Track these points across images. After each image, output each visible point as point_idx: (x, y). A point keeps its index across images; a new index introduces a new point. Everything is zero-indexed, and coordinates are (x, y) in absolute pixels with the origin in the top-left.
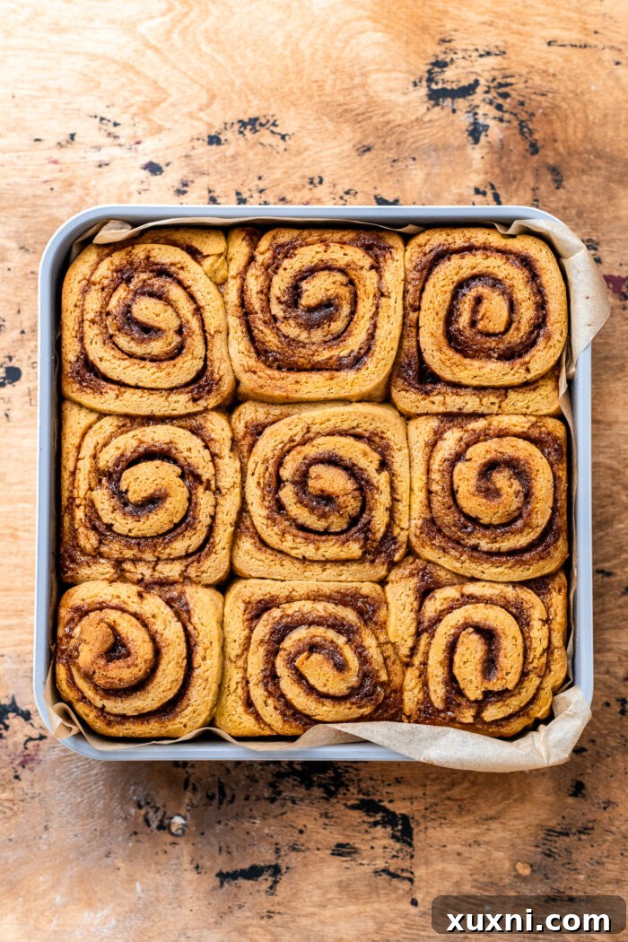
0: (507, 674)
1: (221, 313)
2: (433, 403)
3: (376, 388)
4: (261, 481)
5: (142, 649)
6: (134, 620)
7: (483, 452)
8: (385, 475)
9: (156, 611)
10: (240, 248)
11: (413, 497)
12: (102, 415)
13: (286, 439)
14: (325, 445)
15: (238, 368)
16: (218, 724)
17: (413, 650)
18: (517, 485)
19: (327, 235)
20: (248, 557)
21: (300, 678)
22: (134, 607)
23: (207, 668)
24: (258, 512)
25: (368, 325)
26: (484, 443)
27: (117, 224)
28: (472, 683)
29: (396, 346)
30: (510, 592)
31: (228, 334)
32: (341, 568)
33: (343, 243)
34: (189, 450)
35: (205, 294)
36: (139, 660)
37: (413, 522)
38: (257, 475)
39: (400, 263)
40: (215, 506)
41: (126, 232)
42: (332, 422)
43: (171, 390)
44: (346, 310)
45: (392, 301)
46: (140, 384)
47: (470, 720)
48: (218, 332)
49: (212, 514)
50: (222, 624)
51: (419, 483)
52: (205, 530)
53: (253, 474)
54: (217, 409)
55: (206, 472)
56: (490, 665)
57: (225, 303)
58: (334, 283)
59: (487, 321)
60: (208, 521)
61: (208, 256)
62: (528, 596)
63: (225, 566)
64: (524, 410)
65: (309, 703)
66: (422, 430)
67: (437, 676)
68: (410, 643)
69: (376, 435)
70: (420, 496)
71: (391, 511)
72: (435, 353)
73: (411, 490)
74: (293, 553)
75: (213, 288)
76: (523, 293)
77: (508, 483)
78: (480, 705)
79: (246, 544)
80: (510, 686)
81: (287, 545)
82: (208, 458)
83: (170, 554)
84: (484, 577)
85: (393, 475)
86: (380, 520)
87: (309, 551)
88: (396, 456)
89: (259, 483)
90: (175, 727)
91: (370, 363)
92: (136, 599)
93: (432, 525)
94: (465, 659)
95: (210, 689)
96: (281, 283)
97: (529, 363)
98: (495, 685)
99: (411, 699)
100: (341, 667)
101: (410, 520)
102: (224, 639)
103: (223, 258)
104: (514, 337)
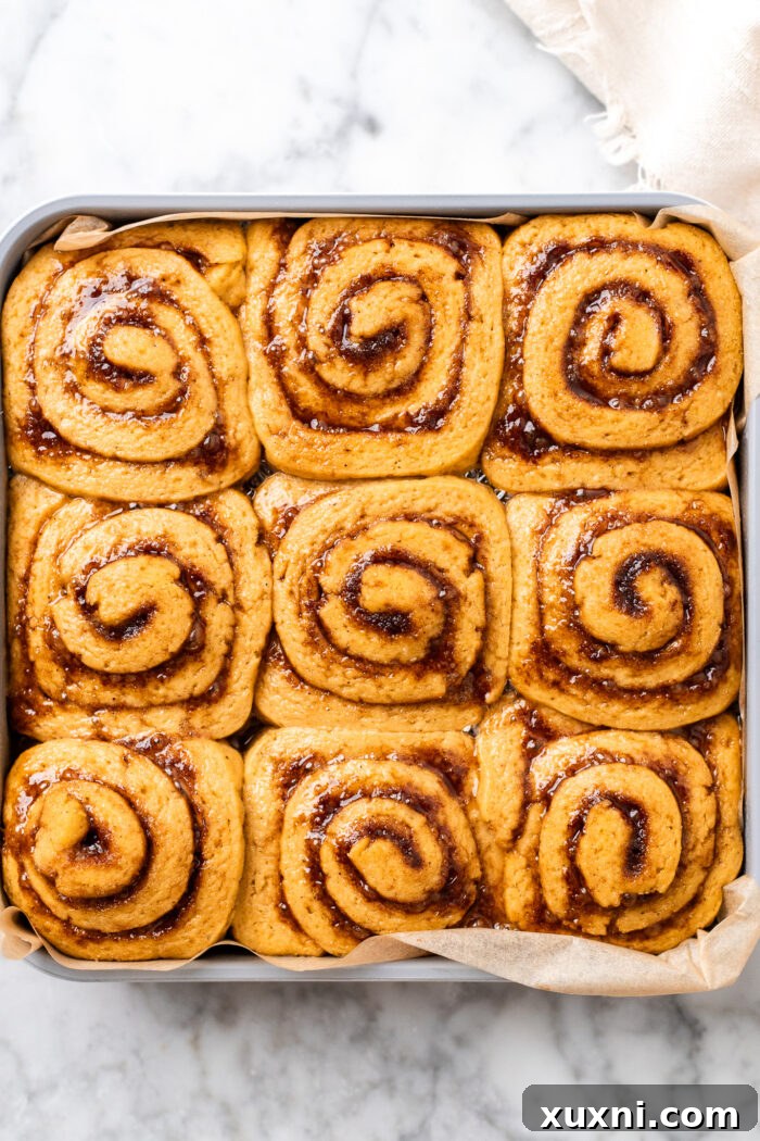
0: (659, 870)
1: (238, 348)
2: (543, 476)
3: (464, 458)
4: (295, 589)
5: (128, 842)
6: (116, 797)
7: (619, 545)
8: (476, 579)
9: (146, 782)
10: (264, 251)
11: (516, 611)
12: (70, 496)
13: (330, 525)
14: (386, 536)
15: (261, 430)
16: (238, 935)
17: (518, 833)
18: (673, 593)
19: (390, 228)
20: (279, 699)
21: (356, 877)
22: (115, 778)
23: (224, 858)
24: (293, 635)
25: (449, 362)
26: (618, 532)
27: (88, 221)
28: (606, 881)
29: (493, 393)
30: (658, 746)
31: (248, 379)
32: (415, 712)
33: (412, 239)
34: (194, 544)
35: (212, 319)
36: (124, 860)
37: (516, 649)
38: (287, 580)
39: (496, 270)
40: (234, 626)
41: (99, 234)
42: (398, 501)
43: (167, 462)
44: (417, 339)
45: (486, 328)
46: (120, 454)
47: (603, 932)
48: (232, 377)
49: (230, 637)
50: (242, 794)
51: (525, 592)
52: (218, 662)
53: (282, 578)
54: (235, 486)
55: (220, 577)
56: (634, 856)
57: (242, 333)
58: (400, 299)
59: (625, 352)
60: (223, 648)
61: (217, 264)
62: (685, 752)
63: (246, 713)
64: (676, 483)
65: (370, 913)
66: (526, 514)
67: (554, 869)
68: (511, 821)
69: (464, 521)
70: (525, 610)
71: (485, 631)
72: (545, 400)
73: (513, 600)
74: (345, 692)
75: (225, 313)
76: (682, 312)
77: (659, 590)
78: (615, 912)
79: (276, 678)
80: (662, 889)
81: (334, 682)
82: (222, 556)
83: (165, 697)
84: (618, 724)
85: (487, 580)
86: (466, 645)
87: (367, 688)
88: (492, 550)
89: (291, 593)
90: (177, 943)
91: (456, 419)
92: (117, 765)
93: (544, 653)
94: (596, 846)
95: (228, 889)
96: (324, 303)
97: (685, 411)
98: (639, 886)
99: (515, 899)
100: (415, 861)
101: (511, 644)
102: (246, 816)
103: (239, 268)
104: (668, 376)
